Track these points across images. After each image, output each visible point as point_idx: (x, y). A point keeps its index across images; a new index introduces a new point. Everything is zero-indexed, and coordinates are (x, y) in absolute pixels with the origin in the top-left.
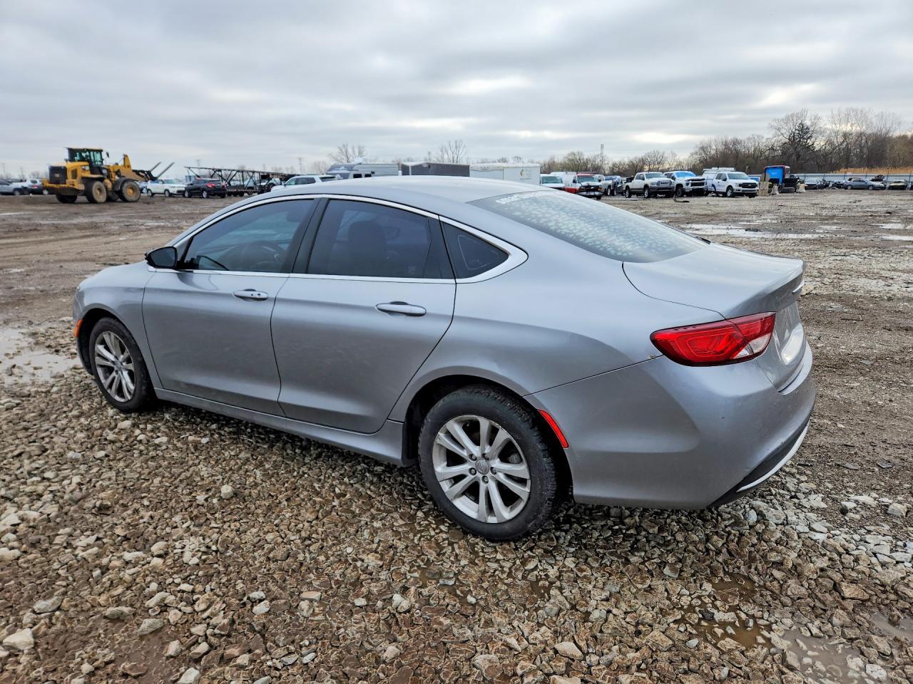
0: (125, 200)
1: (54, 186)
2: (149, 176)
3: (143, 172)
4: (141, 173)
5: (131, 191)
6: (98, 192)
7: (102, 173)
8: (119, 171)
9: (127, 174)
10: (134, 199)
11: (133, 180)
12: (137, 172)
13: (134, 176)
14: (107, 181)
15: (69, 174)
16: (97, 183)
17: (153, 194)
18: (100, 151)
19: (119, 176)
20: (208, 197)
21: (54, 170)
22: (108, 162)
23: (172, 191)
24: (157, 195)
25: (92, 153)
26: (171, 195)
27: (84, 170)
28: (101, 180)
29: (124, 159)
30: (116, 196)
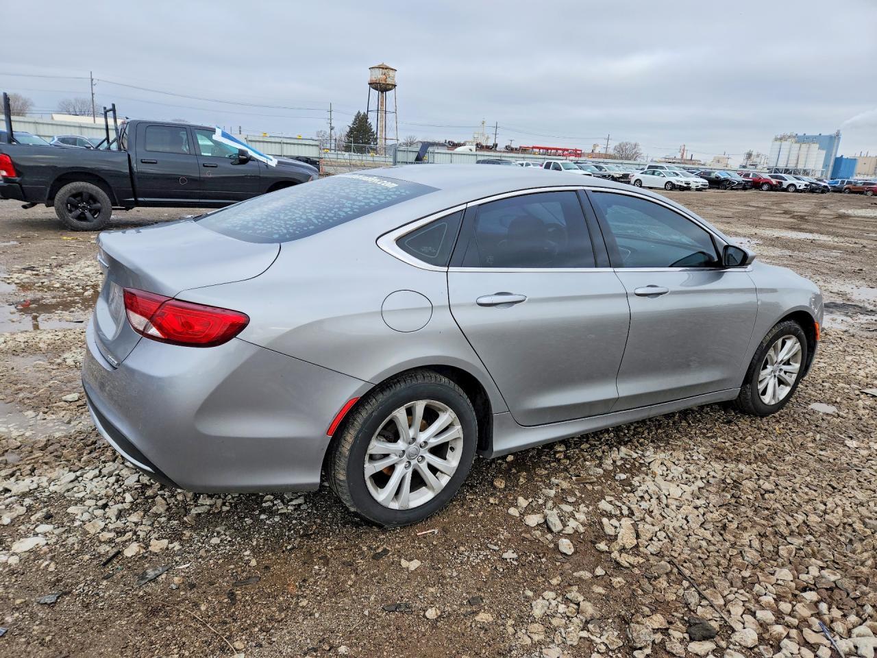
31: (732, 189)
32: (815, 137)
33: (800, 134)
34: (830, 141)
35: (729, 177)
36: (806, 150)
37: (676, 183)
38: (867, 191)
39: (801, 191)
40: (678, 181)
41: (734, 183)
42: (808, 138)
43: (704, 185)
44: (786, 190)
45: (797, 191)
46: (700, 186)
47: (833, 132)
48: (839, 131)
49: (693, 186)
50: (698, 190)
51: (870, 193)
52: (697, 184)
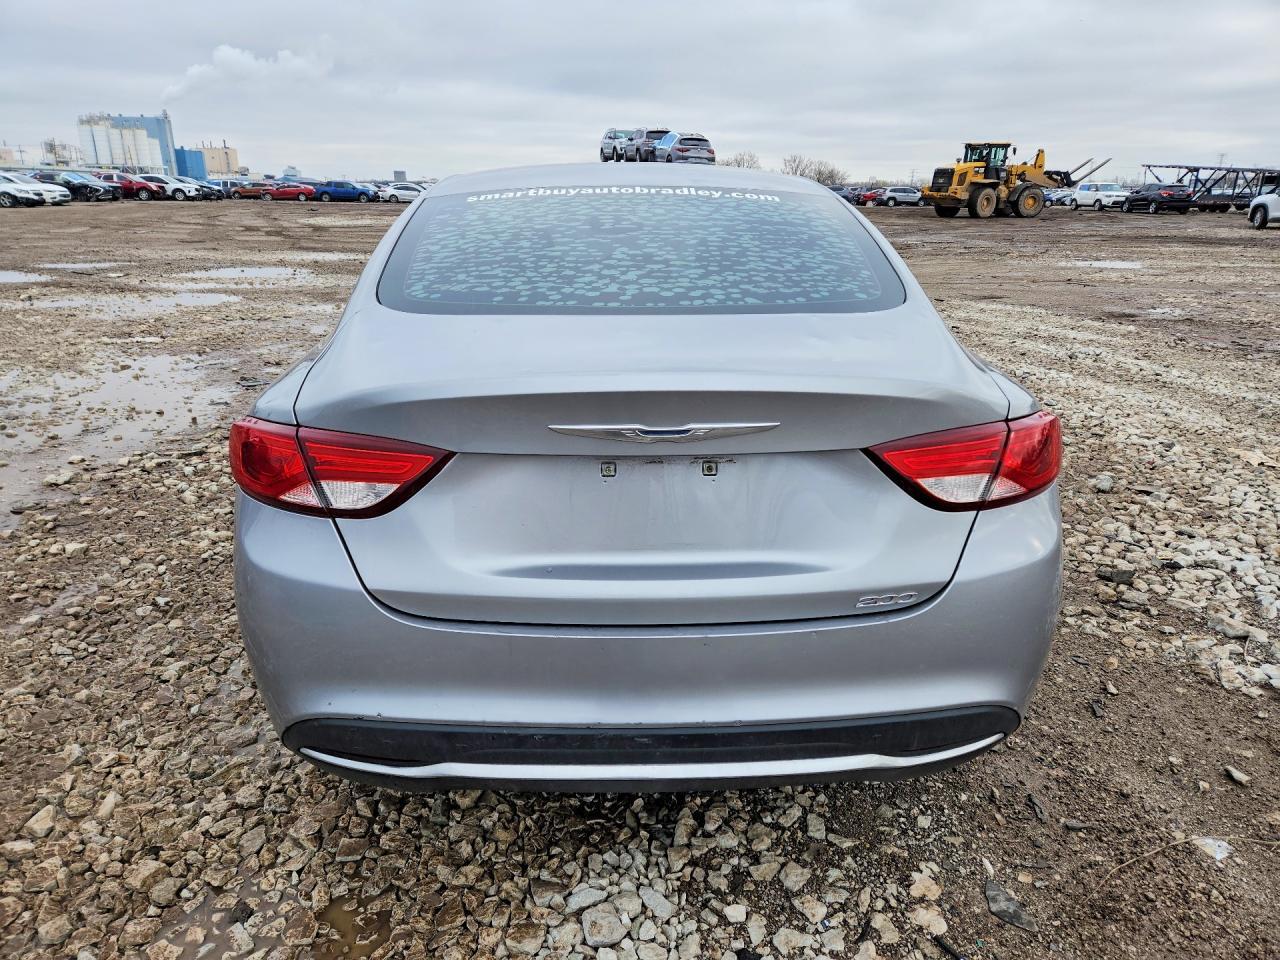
0: (1019, 215)
1: (935, 194)
2: (1065, 180)
3: (1058, 173)
4: (1055, 176)
5: (1031, 202)
6: (985, 203)
7: (998, 178)
8: (1023, 173)
9: (1033, 176)
10: (1032, 213)
11: (1038, 186)
12: (1049, 174)
13: (1043, 180)
14: (1002, 188)
15: (956, 179)
16: (989, 191)
17: (1078, 206)
18: (1006, 146)
19: (1023, 180)
20: (1155, 212)
21: (939, 173)
22: (1013, 161)
23: (1105, 201)
24: (1083, 208)
25: (993, 150)
26: (1102, 208)
27: (977, 172)
28: (994, 186)
29: (1038, 155)
30: (1008, 210)
31: (98, 200)
32: (137, 120)
33: (115, 114)
34: (159, 127)
35: (86, 182)
36: (131, 137)
37: (19, 195)
38: (264, 195)
39: (192, 199)
40: (21, 191)
41: (98, 190)
42: (127, 120)
43: (65, 196)
44: (172, 198)
45: (188, 198)
46: (58, 198)
47: (159, 114)
48: (164, 111)
49: (47, 197)
50: (56, 204)
51: (268, 197)
52: (53, 195)
